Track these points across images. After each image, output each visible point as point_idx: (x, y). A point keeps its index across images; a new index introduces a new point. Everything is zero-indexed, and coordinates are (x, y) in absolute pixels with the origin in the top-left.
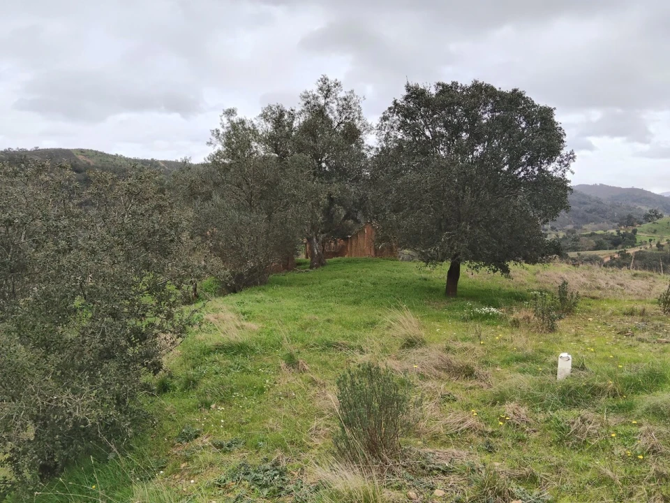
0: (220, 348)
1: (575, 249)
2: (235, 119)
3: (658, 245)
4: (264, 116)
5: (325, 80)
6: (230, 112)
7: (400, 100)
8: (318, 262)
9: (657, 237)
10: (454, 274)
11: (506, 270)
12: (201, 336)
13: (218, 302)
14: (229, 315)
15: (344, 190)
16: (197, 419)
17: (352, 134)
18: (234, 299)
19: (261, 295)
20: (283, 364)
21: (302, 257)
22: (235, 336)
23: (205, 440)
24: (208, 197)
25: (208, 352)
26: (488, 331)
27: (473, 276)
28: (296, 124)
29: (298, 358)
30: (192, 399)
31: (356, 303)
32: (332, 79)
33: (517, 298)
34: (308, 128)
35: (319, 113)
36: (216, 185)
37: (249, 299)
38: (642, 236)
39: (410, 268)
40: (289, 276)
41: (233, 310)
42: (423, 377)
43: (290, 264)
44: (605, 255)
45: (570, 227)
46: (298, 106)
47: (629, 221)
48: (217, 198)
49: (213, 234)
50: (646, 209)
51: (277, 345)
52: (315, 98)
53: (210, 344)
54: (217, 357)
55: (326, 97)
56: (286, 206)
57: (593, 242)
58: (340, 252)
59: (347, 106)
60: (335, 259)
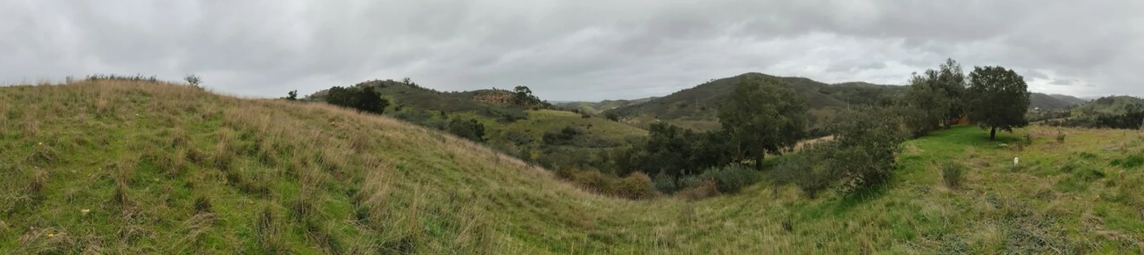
0: (911, 157)
1: (1050, 118)
2: (916, 76)
3: (1078, 117)
4: (927, 73)
5: (950, 60)
6: (914, 73)
7: (973, 71)
8: (947, 127)
9: (1077, 114)
10: (993, 132)
11: (1011, 131)
12: (905, 153)
13: (911, 142)
14: (913, 147)
15: (956, 101)
16: (906, 177)
17: (959, 78)
18: (915, 141)
19: (925, 140)
20: (931, 163)
21: (942, 125)
22: (916, 154)
23: (907, 182)
24: (906, 105)
25: (908, 158)
26: (999, 152)
27: (1001, 133)
28: (938, 75)
29: (936, 161)
30: (904, 171)
31: (959, 143)
32: (952, 59)
33: (1015, 140)
34: (943, 78)
35: (948, 71)
36: (909, 100)
37: (921, 141)
38: (1072, 113)
39: (977, 130)
40: (936, 132)
41: (915, 145)
42: (974, 167)
43: (937, 128)
44: (1061, 120)
45: (1049, 110)
46: (939, 70)
47: (1069, 108)
48: (910, 105)
49: (908, 118)
50: (1074, 103)
51: (930, 157)
52: (945, 66)
53: (908, 156)
54: (910, 160)
55: (950, 65)
56: (935, 108)
57: (1056, 116)
58: (957, 123)
59: (958, 69)
60: (954, 126)
